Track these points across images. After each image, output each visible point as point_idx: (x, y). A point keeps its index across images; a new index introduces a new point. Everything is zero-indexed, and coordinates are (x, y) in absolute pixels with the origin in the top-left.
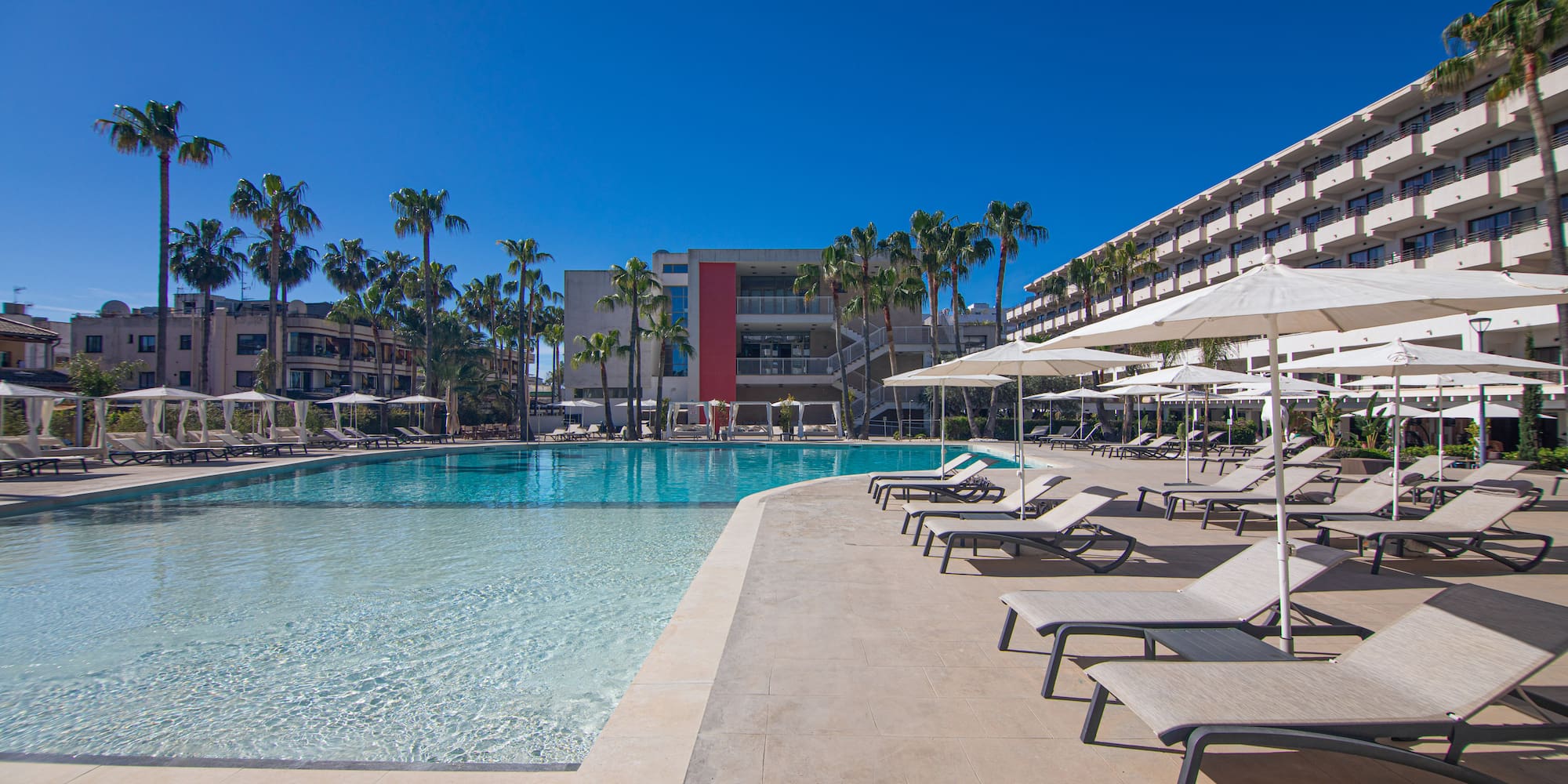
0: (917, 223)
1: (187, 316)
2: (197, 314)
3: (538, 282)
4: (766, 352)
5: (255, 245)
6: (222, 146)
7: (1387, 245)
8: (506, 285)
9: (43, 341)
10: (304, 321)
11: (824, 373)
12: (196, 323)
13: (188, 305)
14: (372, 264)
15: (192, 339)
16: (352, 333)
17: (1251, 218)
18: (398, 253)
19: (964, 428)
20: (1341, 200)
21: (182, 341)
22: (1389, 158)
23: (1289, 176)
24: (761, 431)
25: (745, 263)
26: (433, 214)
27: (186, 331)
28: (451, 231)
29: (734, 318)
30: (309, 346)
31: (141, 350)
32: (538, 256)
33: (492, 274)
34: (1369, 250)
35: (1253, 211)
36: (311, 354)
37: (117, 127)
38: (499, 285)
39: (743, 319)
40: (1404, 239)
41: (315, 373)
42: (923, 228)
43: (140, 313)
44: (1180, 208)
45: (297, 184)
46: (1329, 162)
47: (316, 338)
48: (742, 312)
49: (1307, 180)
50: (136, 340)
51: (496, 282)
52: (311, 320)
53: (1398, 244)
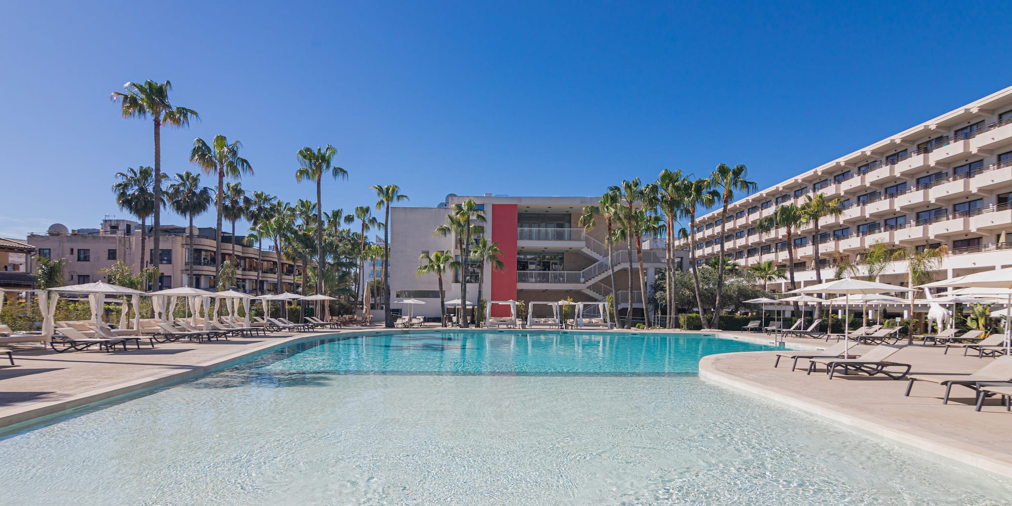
0: (663, 178)
1: (112, 235)
2: (120, 234)
3: (368, 215)
4: (532, 267)
5: (172, 186)
6: (196, 114)
7: (985, 200)
8: (346, 217)
9: (24, 253)
10: (197, 241)
11: (579, 282)
12: (120, 241)
13: (112, 227)
14: (247, 201)
15: (117, 251)
16: (233, 250)
17: (878, 179)
18: (262, 193)
19: (697, 321)
20: (949, 167)
21: (109, 253)
22: (993, 139)
23: (907, 150)
24: (550, 322)
25: (523, 204)
26: (324, 166)
27: (112, 247)
28: (335, 178)
29: (516, 243)
30: (199, 258)
31: (79, 260)
32: (399, 197)
33: (336, 209)
34: (970, 202)
35: (882, 173)
36: (200, 264)
37: (126, 97)
38: (340, 217)
39: (522, 244)
40: (998, 195)
41: (202, 277)
42: (667, 181)
43: (76, 232)
44: (820, 170)
45: (234, 142)
46: (940, 141)
47: (203, 253)
48: (521, 239)
49: (924, 153)
50: (75, 252)
51: (339, 214)
52: (202, 239)
53: (994, 198)
